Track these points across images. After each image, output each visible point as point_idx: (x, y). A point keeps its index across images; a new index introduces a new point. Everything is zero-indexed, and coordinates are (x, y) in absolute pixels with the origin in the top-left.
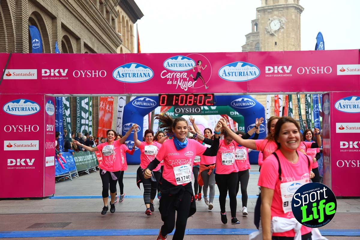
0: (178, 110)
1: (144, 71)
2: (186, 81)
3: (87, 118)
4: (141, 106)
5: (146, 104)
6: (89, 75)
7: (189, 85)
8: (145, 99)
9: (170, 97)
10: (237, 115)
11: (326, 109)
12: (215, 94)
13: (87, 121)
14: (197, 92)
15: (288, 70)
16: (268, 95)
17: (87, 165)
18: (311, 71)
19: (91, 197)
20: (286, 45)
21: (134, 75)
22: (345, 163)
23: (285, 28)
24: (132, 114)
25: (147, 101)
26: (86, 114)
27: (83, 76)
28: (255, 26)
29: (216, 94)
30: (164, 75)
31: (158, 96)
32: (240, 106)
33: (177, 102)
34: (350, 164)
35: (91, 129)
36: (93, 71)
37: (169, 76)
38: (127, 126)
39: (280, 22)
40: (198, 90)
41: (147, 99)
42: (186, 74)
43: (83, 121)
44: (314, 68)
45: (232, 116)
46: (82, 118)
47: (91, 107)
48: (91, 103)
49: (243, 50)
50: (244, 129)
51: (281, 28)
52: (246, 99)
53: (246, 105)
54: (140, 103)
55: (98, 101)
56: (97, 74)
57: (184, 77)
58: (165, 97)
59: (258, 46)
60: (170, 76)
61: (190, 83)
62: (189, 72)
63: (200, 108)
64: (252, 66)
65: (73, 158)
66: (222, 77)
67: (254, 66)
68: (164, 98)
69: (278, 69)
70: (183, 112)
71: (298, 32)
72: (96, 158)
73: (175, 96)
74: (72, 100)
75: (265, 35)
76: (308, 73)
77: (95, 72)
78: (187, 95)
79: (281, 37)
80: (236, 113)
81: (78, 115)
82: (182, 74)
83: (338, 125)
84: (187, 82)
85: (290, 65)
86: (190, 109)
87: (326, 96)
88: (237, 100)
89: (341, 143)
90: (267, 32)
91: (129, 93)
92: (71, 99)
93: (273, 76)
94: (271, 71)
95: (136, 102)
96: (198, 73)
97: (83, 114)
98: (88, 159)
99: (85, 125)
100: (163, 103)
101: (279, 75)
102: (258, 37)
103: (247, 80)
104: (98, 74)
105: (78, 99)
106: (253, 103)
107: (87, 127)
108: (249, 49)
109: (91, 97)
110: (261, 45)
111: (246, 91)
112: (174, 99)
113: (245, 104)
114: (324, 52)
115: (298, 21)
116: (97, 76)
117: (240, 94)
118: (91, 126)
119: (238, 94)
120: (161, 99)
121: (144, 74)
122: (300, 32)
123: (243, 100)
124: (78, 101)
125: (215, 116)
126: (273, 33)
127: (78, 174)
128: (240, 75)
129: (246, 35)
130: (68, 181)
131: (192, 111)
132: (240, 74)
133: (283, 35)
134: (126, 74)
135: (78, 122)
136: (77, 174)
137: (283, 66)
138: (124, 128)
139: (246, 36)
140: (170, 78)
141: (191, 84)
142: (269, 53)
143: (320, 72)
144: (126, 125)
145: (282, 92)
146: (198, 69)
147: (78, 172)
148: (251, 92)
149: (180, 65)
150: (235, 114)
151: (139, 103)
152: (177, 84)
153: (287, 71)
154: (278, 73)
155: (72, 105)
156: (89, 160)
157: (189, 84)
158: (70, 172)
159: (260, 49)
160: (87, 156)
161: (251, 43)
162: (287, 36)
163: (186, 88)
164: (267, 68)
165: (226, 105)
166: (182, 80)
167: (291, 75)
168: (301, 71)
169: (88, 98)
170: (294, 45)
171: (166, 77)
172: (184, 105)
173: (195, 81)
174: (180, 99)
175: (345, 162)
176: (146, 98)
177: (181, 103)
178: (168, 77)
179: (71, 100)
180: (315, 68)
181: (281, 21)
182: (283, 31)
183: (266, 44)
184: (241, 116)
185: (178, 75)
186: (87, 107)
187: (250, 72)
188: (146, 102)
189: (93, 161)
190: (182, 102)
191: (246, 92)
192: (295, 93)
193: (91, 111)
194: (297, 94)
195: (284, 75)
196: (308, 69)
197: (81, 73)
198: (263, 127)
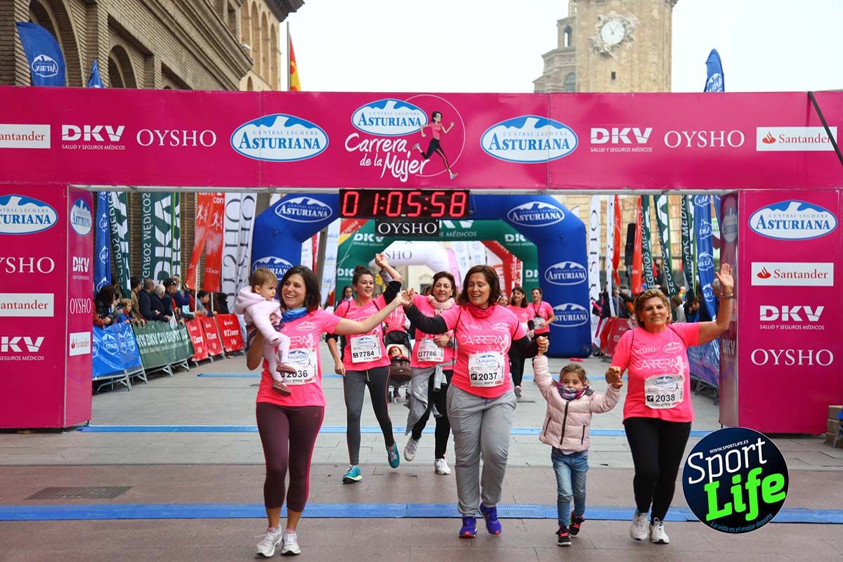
0: (384, 228)
1: (305, 133)
2: (405, 159)
3: (167, 244)
4: (295, 216)
5: (308, 213)
6: (175, 142)
7: (412, 170)
8: (305, 202)
9: (366, 196)
10: (520, 241)
11: (729, 230)
12: (471, 190)
13: (168, 250)
14: (429, 186)
15: (643, 137)
16: (595, 196)
17: (167, 355)
18: (695, 140)
19: (176, 429)
20: (636, 80)
21: (282, 143)
23: (635, 39)
24: (275, 235)
25: (310, 206)
26: (165, 234)
27: (162, 144)
28: (566, 35)
29: (473, 191)
30: (353, 143)
31: (338, 193)
32: (529, 222)
33: (382, 208)
34: (783, 358)
36: (185, 132)
37: (364, 146)
38: (263, 265)
39: (624, 26)
40: (434, 181)
41: (311, 201)
42: (405, 142)
43: (159, 252)
44: (703, 135)
45: (508, 244)
46: (155, 243)
47: (177, 219)
48: (177, 210)
49: (538, 88)
50: (536, 276)
51: (626, 38)
52: (542, 205)
53: (543, 218)
54: (294, 210)
55: (194, 202)
56: (194, 138)
57: (399, 150)
58: (354, 196)
59: (572, 81)
60: (368, 148)
61: (415, 164)
62: (412, 138)
63: (437, 224)
64: (558, 127)
65: (135, 337)
66: (490, 151)
67: (565, 127)
68: (351, 198)
69: (620, 135)
70: (397, 232)
71: (666, 50)
72: (189, 337)
73: (377, 195)
74: (132, 199)
75: (588, 56)
76: (689, 145)
77: (190, 134)
78: (406, 193)
79: (626, 60)
80: (520, 237)
81: (145, 235)
82: (395, 143)
83: (757, 267)
84: (407, 161)
86: (413, 225)
87: (730, 201)
88: (522, 207)
89: (763, 309)
90: (594, 48)
91: (269, 186)
92: (129, 197)
93: (608, 150)
94: (605, 140)
95: (284, 207)
96: (434, 140)
97: (159, 235)
98: (169, 341)
99: (163, 259)
100: (350, 210)
101: (623, 149)
102: (573, 59)
103: (547, 158)
104: (198, 138)
105: (146, 198)
106: (558, 215)
107: (167, 265)
108: (551, 88)
109: (177, 194)
110: (578, 80)
111: (545, 186)
112: (376, 202)
113: (541, 217)
114: (724, 97)
115: (667, 23)
116: (195, 144)
117: (533, 192)
118: (177, 263)
119: (527, 192)
120: (345, 201)
121: (306, 140)
122: (670, 51)
123: (536, 206)
124: (147, 202)
125: (470, 243)
126: (607, 52)
127: (145, 375)
128: (532, 147)
129: (544, 53)
130: (121, 391)
131: (417, 231)
132: (532, 145)
133: (632, 55)
134: (263, 139)
135: (147, 252)
136: (142, 376)
137: (632, 127)
138: (254, 268)
139: (543, 56)
140: (367, 150)
141: (416, 167)
142: (600, 96)
143: (717, 143)
144: (261, 261)
145: (629, 188)
146: (434, 132)
147: (146, 371)
148: (556, 189)
149: (391, 122)
150: (517, 240)
151: (292, 211)
152: (383, 165)
153: (642, 140)
154: (621, 143)
155: (132, 213)
156: (172, 343)
157: (411, 166)
158: (125, 371)
159: (576, 87)
160: (167, 333)
161: (557, 72)
162: (639, 58)
163: (403, 177)
164: (594, 132)
165: (497, 219)
166: (395, 157)
167: (650, 150)
168: (673, 139)
169: (170, 197)
170: (654, 81)
171: (359, 148)
172: (400, 215)
173: (426, 158)
174: (389, 201)
175: (770, 354)
176: (308, 198)
177: (391, 212)
178: (361, 150)
179: (129, 200)
180: (705, 133)
181: (626, 23)
182: (629, 48)
183: (591, 77)
184: (531, 244)
185: (387, 146)
186: (167, 218)
187: (555, 140)
188: (308, 207)
189: (181, 345)
190: (393, 210)
191: (545, 188)
192: (659, 191)
193: (179, 226)
194: (663, 194)
195: (633, 150)
196: (690, 135)
197: (155, 135)
198: (582, 271)
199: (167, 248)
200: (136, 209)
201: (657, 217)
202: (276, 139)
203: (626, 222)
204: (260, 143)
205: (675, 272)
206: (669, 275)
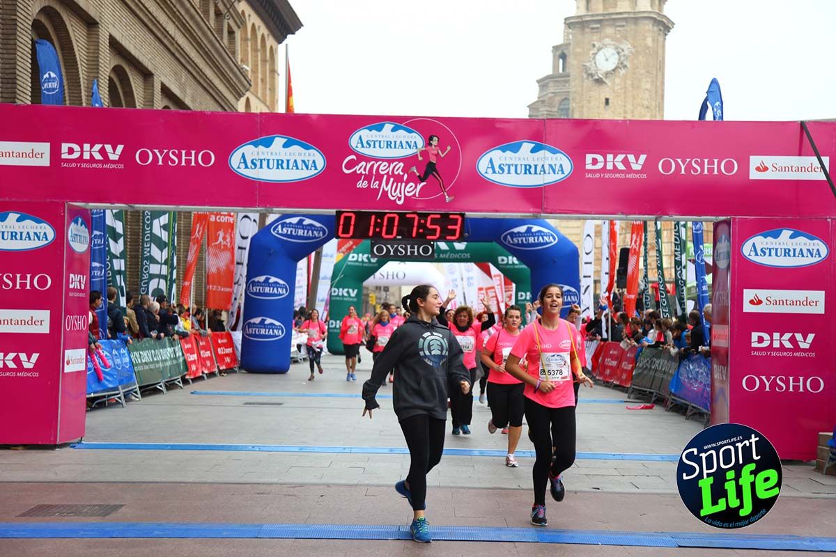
0: (380, 250)
1: (303, 155)
2: (402, 181)
3: (163, 261)
4: (291, 236)
5: (304, 233)
6: (173, 162)
7: (408, 192)
8: (301, 222)
9: (362, 218)
10: (513, 264)
11: (722, 256)
12: (466, 213)
14: (425, 209)
15: (637, 163)
16: (588, 221)
17: (162, 372)
18: (689, 167)
19: (169, 447)
20: (629, 107)
21: (280, 164)
22: (761, 381)
23: (628, 66)
24: (270, 254)
25: (306, 226)
26: (162, 251)
27: (160, 163)
28: (561, 61)
29: (468, 214)
30: (351, 165)
31: (335, 214)
32: (523, 245)
33: (377, 230)
34: (774, 384)
36: (184, 152)
37: (361, 168)
38: (258, 283)
39: (618, 53)
40: (430, 204)
41: (307, 221)
42: (402, 165)
43: (154, 269)
44: (696, 162)
45: (501, 266)
46: (152, 260)
49: (532, 114)
51: (620, 66)
52: (535, 229)
53: (536, 241)
54: (290, 230)
55: (190, 221)
56: (193, 158)
57: (396, 173)
58: (350, 217)
59: (567, 107)
60: (365, 170)
61: (411, 187)
62: (409, 161)
63: (433, 246)
64: (554, 152)
66: (486, 175)
67: (561, 153)
68: (348, 219)
69: (614, 161)
70: (392, 253)
71: (660, 77)
72: (183, 355)
73: (373, 217)
74: (129, 217)
75: (583, 82)
76: (683, 172)
77: (188, 154)
78: (402, 216)
79: (619, 87)
80: (513, 260)
81: (145, 252)
82: (392, 166)
83: (749, 294)
84: (404, 184)
85: (643, 154)
86: (409, 247)
87: (723, 228)
88: (516, 230)
89: (755, 336)
90: (589, 75)
91: (266, 206)
92: (126, 214)
93: (602, 176)
94: (599, 166)
95: (280, 226)
96: (430, 163)
97: (155, 252)
98: (163, 358)
99: (160, 276)
100: (346, 231)
101: (617, 176)
102: (567, 85)
103: (542, 183)
104: (197, 158)
105: (148, 215)
106: (551, 239)
107: (163, 282)
108: (546, 112)
109: (174, 212)
110: (573, 105)
111: (540, 210)
112: (372, 223)
113: (534, 240)
114: (719, 125)
115: (660, 50)
116: (193, 164)
117: (525, 216)
119: (521, 216)
120: (342, 222)
121: (303, 161)
122: (663, 78)
123: (529, 230)
124: (148, 220)
125: (463, 264)
126: (601, 79)
127: (139, 392)
128: (527, 172)
129: (539, 78)
130: (115, 407)
131: (412, 253)
132: (527, 169)
133: (625, 83)
134: (261, 160)
135: (146, 269)
136: (136, 392)
137: (626, 154)
139: (538, 81)
140: (364, 173)
141: (412, 190)
142: (596, 122)
143: (711, 170)
144: (256, 279)
145: (623, 213)
146: (431, 156)
147: (140, 388)
148: (549, 213)
149: (389, 144)
150: (510, 262)
151: (288, 231)
152: (380, 188)
153: (636, 167)
154: (615, 169)
155: (129, 230)
156: (166, 360)
157: (407, 189)
158: (120, 387)
159: (570, 112)
160: (161, 350)
161: (551, 98)
162: (633, 85)
163: (400, 199)
164: (589, 157)
165: (491, 241)
166: (392, 180)
167: (645, 176)
168: (667, 166)
169: (167, 215)
170: (647, 107)
171: (355, 171)
172: (395, 237)
173: (423, 182)
174: (385, 223)
176: (304, 218)
177: (386, 234)
178: (358, 172)
179: (126, 218)
180: (699, 160)
181: (620, 50)
182: (623, 75)
183: (585, 103)
184: (524, 266)
185: (383, 167)
186: (164, 236)
187: (551, 166)
188: (304, 227)
189: (175, 362)
190: (389, 232)
191: (540, 213)
192: (653, 217)
193: (175, 244)
194: (656, 220)
195: (628, 176)
196: (684, 162)
197: (154, 155)
198: (574, 294)
199: (163, 266)
200: (133, 227)
202: (274, 160)
203: (619, 247)
204: (258, 163)
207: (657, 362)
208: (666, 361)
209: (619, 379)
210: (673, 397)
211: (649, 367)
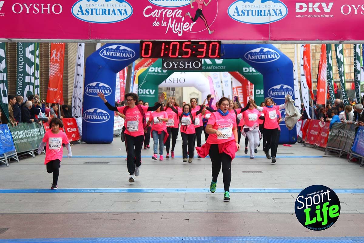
0: (168, 65)
1: (118, 5)
2: (181, 22)
3: (32, 74)
4: (112, 57)
5: (120, 55)
6: (36, 11)
7: (185, 28)
8: (118, 47)
9: (157, 45)
10: (253, 72)
13: (32, 78)
14: (196, 39)
15: (328, 8)
16: (299, 44)
17: (32, 144)
18: (360, 10)
19: (38, 191)
21: (104, 12)
24: (99, 69)
25: (122, 50)
26: (31, 68)
27: (28, 12)
29: (223, 42)
30: (148, 12)
31: (139, 43)
32: (258, 60)
33: (166, 52)
35: (38, 91)
36: (42, 5)
37: (155, 14)
38: (92, 87)
40: (198, 35)
41: (122, 47)
42: (181, 11)
43: (27, 79)
45: (245, 74)
46: (25, 74)
47: (38, 59)
48: (37, 53)
50: (262, 93)
52: (266, 50)
53: (267, 57)
54: (111, 53)
55: (48, 48)
56: (49, 9)
57: (177, 16)
58: (149, 45)
60: (157, 15)
61: (187, 25)
62: (185, 9)
63: (201, 62)
64: (276, 2)
65: (11, 133)
66: (234, 17)
67: (280, 2)
68: (147, 46)
69: (313, 7)
70: (176, 67)
72: (45, 132)
73: (163, 44)
74: (9, 46)
76: (356, 13)
77: (46, 6)
78: (181, 43)
80: (252, 69)
81: (19, 69)
82: (175, 12)
85: (331, 2)
86: (186, 62)
88: (253, 51)
91: (95, 39)
92: (7, 45)
93: (306, 16)
94: (304, 10)
95: (105, 51)
96: (199, 11)
97: (27, 68)
98: (33, 135)
99: (29, 84)
100: (146, 53)
101: (315, 16)
103: (269, 21)
104: (51, 9)
105: (20, 45)
106: (276, 56)
107: (32, 87)
109: (38, 43)
111: (268, 38)
112: (163, 48)
113: (265, 57)
116: (49, 12)
117: (258, 42)
118: (37, 87)
119: (256, 42)
120: (144, 48)
121: (119, 10)
123: (262, 50)
124: (21, 48)
125: (222, 73)
127: (17, 157)
130: (2, 167)
131: (188, 66)
132: (259, 13)
134: (92, 10)
135: (20, 79)
136: (15, 157)
137: (321, 2)
138: (86, 89)
140: (157, 16)
141: (187, 27)
144: (91, 85)
145: (319, 39)
146: (198, 4)
147: (18, 154)
148: (274, 40)
151: (110, 54)
152: (167, 26)
153: (327, 10)
154: (314, 12)
155: (9, 55)
156: (34, 137)
157: (185, 26)
158: (5, 154)
160: (31, 130)
163: (180, 33)
164: (298, 5)
165: (238, 58)
166: (175, 21)
167: (332, 16)
168: (346, 10)
169: (33, 45)
171: (152, 15)
172: (178, 57)
173: (194, 21)
174: (171, 48)
176: (120, 45)
177: (172, 55)
178: (154, 16)
179: (7, 47)
184: (259, 73)
185: (169, 13)
186: (32, 58)
188: (120, 51)
189: (40, 138)
190: (174, 53)
191: (268, 40)
192: (338, 42)
193: (38, 63)
194: (340, 43)
195: (322, 16)
196: (356, 7)
197: (24, 7)
198: (291, 90)
199: (32, 77)
200: (11, 53)
201: (337, 57)
202: (100, 9)
203: (318, 60)
204: (90, 12)
205: (348, 91)
206: (344, 93)
207: (342, 131)
208: (348, 131)
209: (320, 142)
210: (353, 153)
211: (337, 135)
